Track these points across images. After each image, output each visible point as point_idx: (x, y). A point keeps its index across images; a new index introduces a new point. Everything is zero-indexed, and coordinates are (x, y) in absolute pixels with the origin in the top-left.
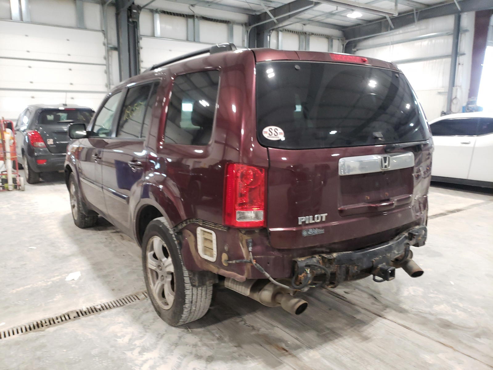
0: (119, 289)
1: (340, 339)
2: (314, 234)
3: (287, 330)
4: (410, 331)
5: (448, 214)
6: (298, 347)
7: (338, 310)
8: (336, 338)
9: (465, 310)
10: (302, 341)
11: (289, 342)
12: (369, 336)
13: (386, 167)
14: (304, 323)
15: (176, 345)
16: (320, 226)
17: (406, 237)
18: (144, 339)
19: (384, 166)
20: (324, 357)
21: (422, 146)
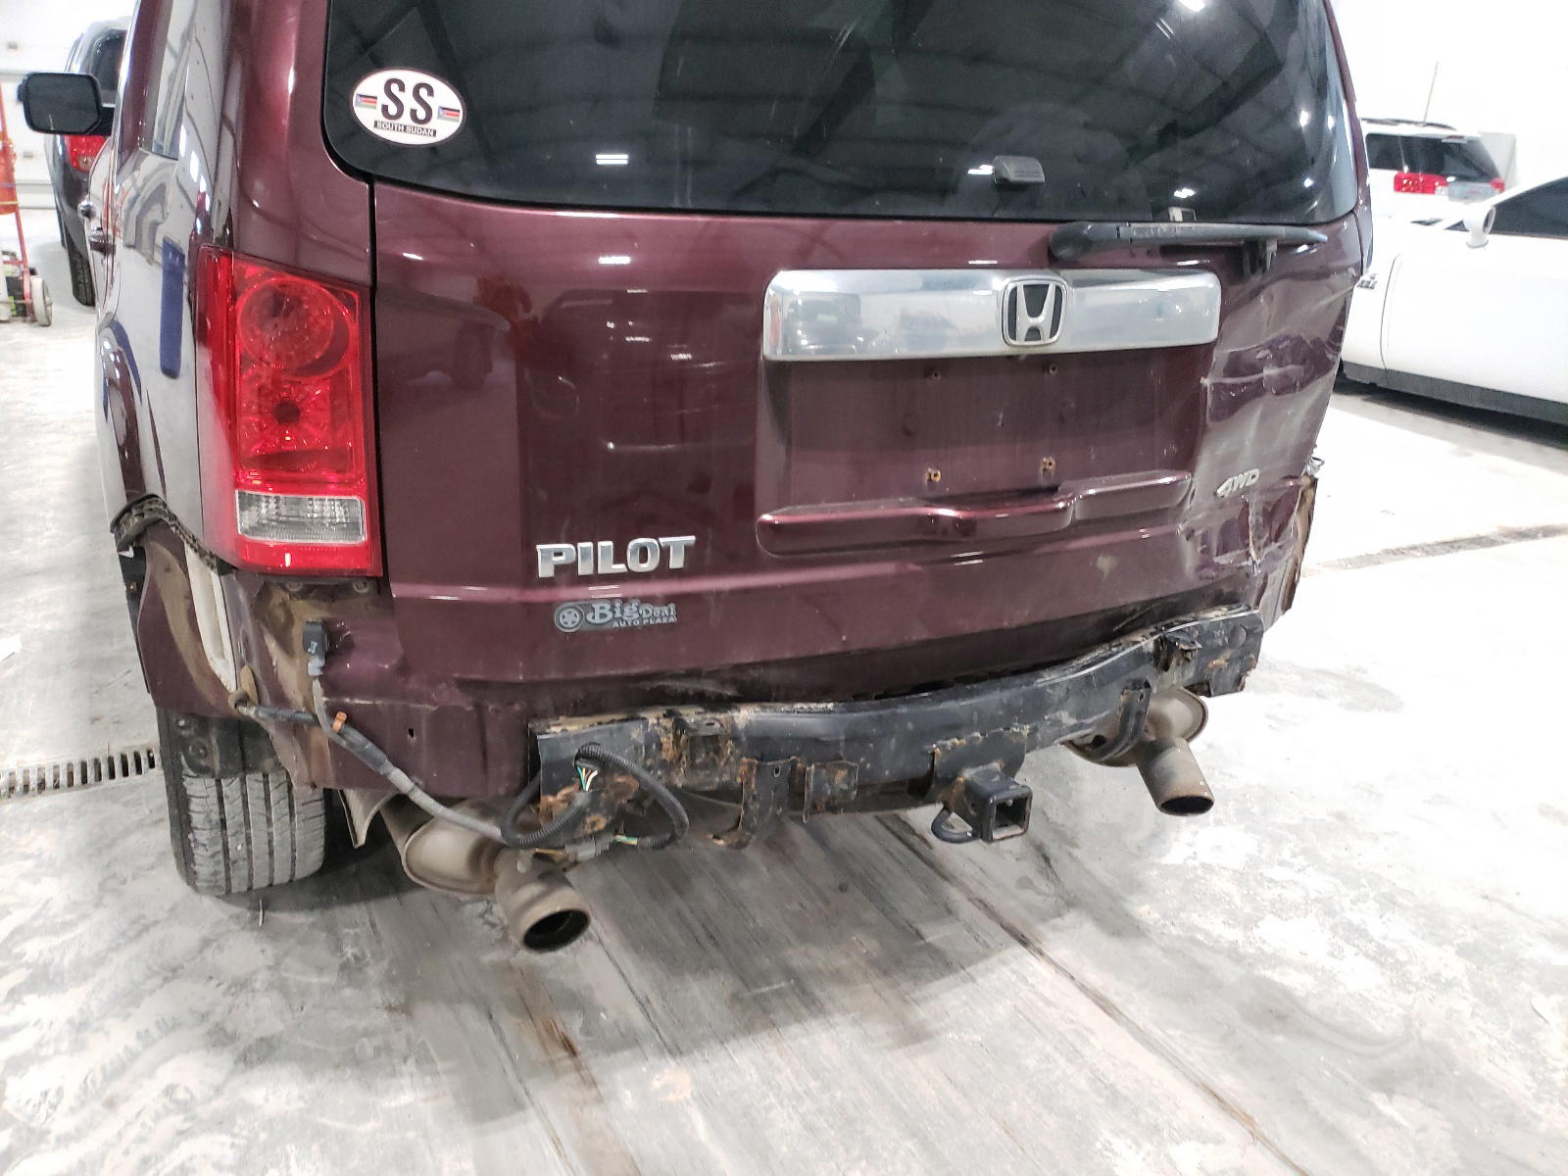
0: (116, 719)
1: (814, 1024)
2: (623, 625)
3: (628, 962)
4: (1113, 1022)
5: (1503, 543)
6: (628, 1040)
7: (874, 894)
8: (799, 1020)
9: (1381, 956)
10: (655, 1013)
11: (603, 1015)
12: (934, 1026)
13: (1034, 333)
14: (712, 937)
15: (172, 972)
16: (659, 588)
17: (1139, 657)
18: (72, 935)
19: (1022, 329)
20: (705, 1100)
21: (1272, 248)
